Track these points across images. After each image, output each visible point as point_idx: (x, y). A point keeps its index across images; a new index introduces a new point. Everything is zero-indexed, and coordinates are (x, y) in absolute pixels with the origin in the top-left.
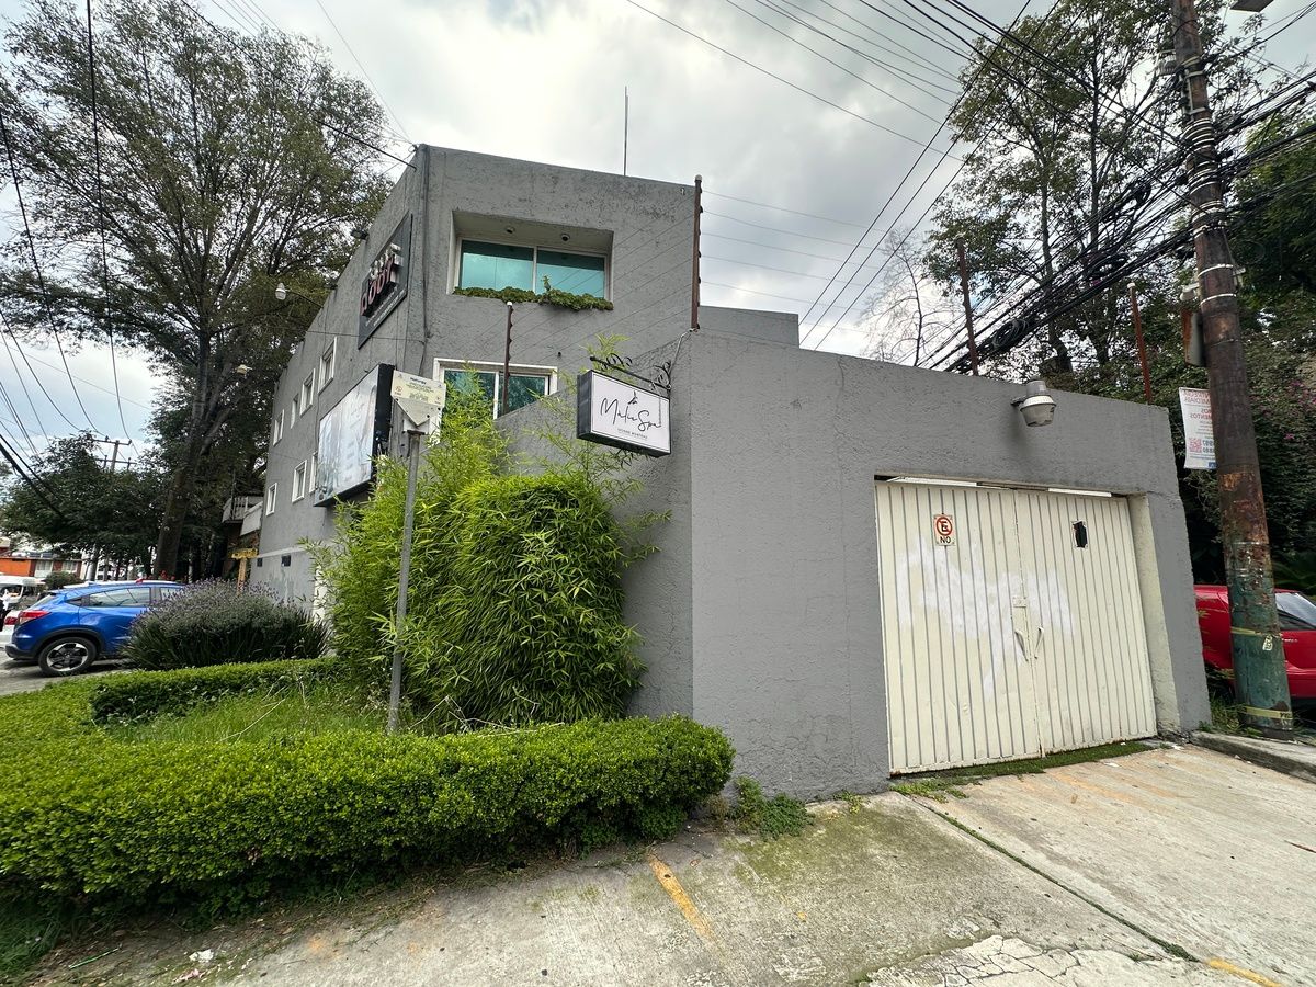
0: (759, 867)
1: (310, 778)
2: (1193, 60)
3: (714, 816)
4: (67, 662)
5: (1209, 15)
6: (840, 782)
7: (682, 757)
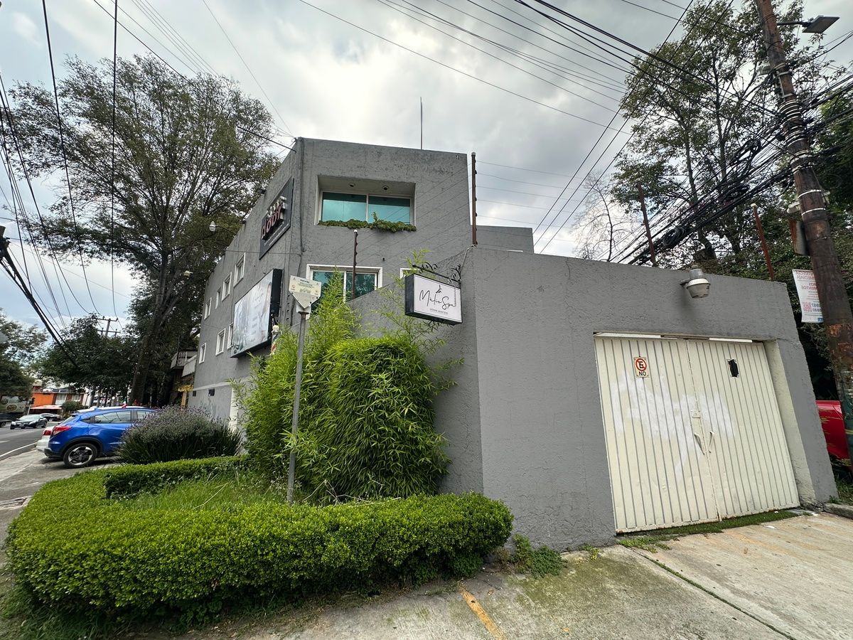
0: (534, 596)
1: (249, 534)
2: (781, 65)
3: (500, 561)
4: (80, 459)
5: (787, 33)
6: (583, 538)
7: (480, 520)
